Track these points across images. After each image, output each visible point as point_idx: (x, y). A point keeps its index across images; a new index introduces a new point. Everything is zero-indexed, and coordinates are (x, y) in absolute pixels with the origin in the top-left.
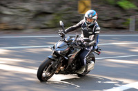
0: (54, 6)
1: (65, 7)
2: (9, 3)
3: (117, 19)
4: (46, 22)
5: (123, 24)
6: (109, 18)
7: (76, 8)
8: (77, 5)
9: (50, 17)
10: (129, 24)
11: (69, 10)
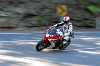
0: (38, 10)
1: (47, 11)
2: (4, 8)
3: (86, 19)
4: (32, 22)
5: (91, 23)
6: (80, 19)
7: (55, 12)
8: (56, 9)
9: (35, 18)
10: (95, 24)
11: (50, 13)
